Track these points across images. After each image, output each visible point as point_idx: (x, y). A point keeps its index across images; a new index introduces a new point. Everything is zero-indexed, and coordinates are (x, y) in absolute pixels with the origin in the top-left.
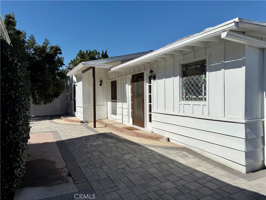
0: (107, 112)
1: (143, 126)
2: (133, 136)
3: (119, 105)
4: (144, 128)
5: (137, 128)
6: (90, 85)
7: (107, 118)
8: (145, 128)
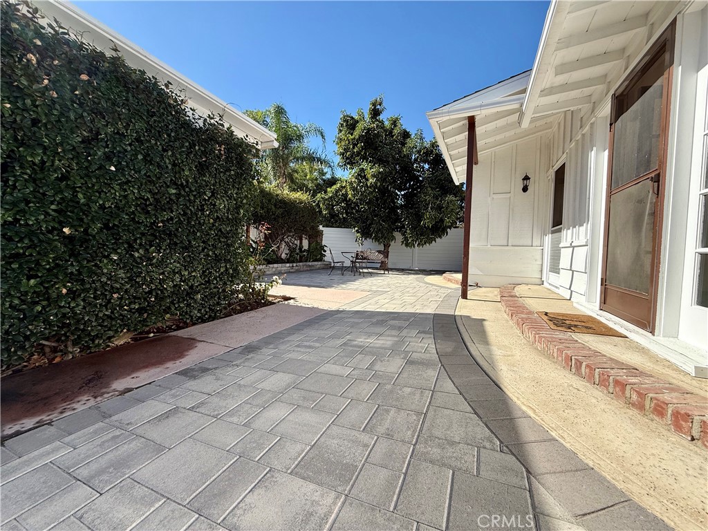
0: (540, 266)
1: (647, 322)
2: (550, 357)
3: (567, 236)
4: (652, 332)
5: (611, 325)
6: (492, 193)
7: (538, 281)
8: (659, 337)
